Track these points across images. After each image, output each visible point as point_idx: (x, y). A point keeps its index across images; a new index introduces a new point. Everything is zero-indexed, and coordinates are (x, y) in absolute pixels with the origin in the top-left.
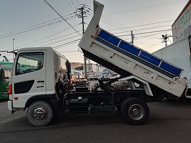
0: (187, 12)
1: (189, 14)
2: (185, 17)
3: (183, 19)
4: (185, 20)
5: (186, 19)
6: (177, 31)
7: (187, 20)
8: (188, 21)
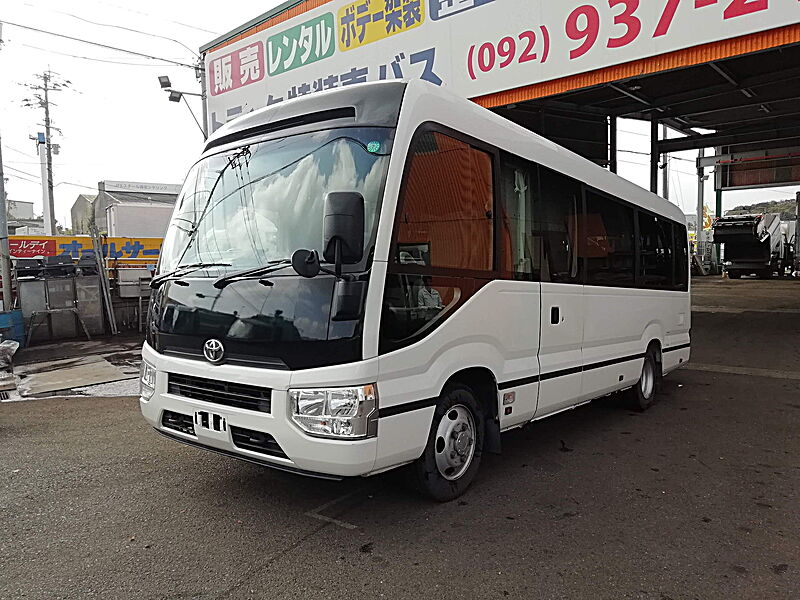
0: (323, 22)
1: (329, 29)
2: (307, 38)
3: (291, 43)
4: (301, 51)
5: (308, 46)
6: (243, 80)
7: (317, 53)
8: (321, 57)
